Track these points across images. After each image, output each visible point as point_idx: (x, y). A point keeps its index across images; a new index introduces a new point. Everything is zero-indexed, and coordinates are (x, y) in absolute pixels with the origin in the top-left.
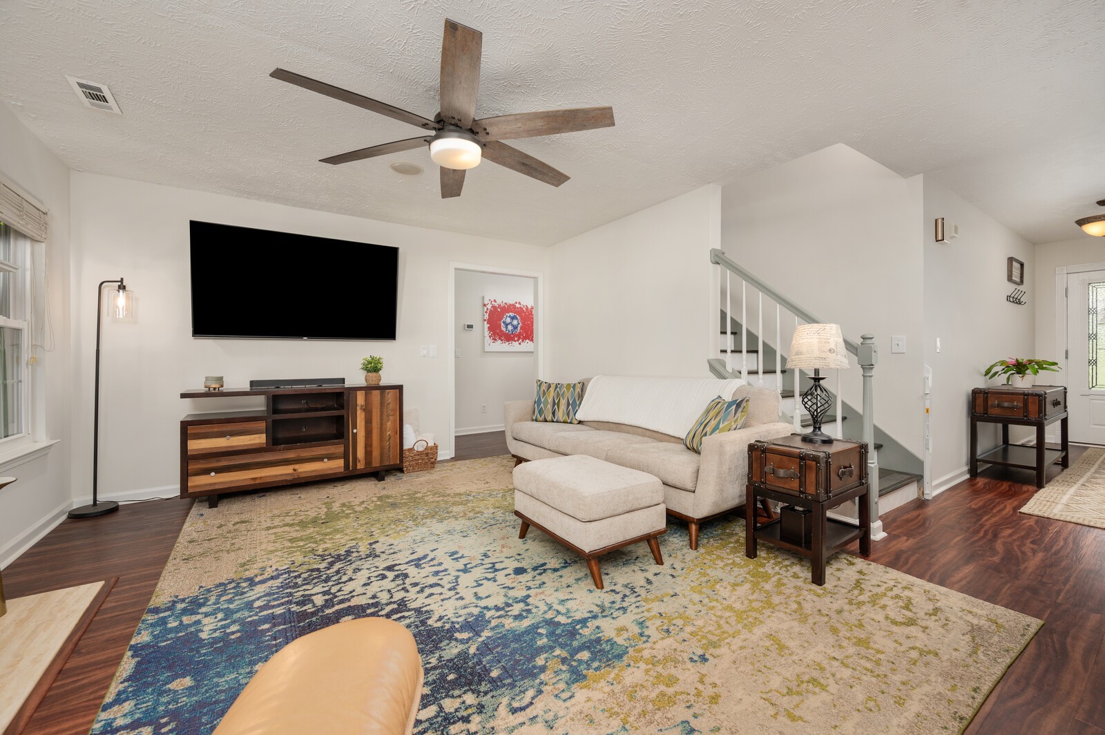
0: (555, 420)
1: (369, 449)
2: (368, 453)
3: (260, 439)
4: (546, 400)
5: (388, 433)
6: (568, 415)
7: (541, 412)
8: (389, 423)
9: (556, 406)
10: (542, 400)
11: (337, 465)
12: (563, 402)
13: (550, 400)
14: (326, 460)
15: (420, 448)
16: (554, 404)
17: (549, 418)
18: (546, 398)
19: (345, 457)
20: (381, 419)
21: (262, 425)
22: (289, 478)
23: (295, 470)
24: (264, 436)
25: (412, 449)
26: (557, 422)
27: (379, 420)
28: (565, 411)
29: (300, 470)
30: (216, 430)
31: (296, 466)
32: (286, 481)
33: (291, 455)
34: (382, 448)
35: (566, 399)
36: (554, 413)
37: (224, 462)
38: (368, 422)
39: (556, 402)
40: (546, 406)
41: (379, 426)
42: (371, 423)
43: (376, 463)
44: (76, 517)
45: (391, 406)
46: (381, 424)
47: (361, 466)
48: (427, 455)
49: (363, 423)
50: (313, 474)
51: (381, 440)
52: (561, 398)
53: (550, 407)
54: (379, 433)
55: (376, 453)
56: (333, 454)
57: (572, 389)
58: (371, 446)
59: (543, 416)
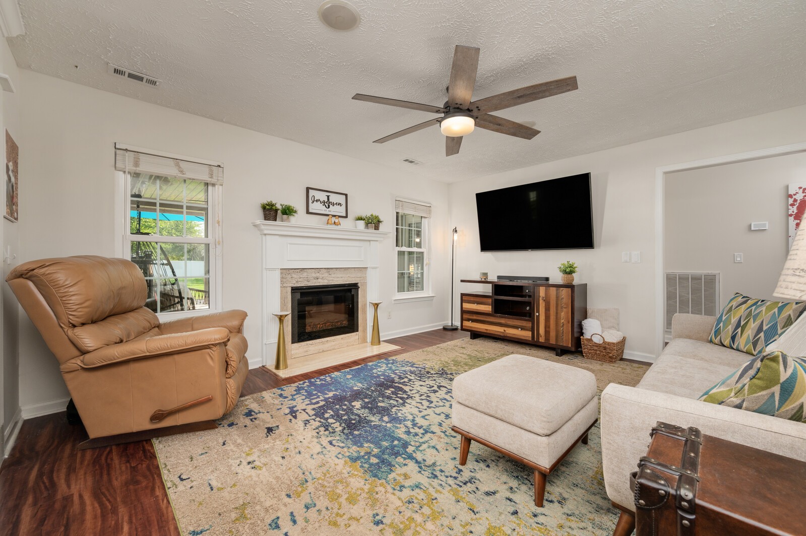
0: (735, 347)
1: (547, 329)
2: (547, 332)
3: (488, 308)
4: (729, 319)
5: (562, 321)
6: (755, 344)
7: (717, 332)
8: (563, 314)
9: (740, 329)
10: (724, 318)
11: (526, 335)
12: (753, 326)
13: (734, 320)
14: (520, 329)
15: (597, 340)
16: (738, 325)
17: (726, 343)
18: (730, 316)
19: (532, 330)
20: (557, 309)
21: (490, 301)
22: (501, 334)
23: (505, 331)
24: (490, 307)
25: (590, 340)
26: (738, 350)
27: (555, 310)
28: (751, 338)
29: (507, 332)
30: (472, 299)
31: (506, 329)
32: (500, 335)
33: (503, 321)
34: (557, 331)
35: (758, 322)
36: (733, 338)
37: (475, 317)
38: (547, 309)
39: (742, 323)
40: (725, 326)
41: (555, 314)
42: (549, 310)
43: (553, 341)
44: (445, 329)
45: (564, 301)
46: (557, 313)
47: (542, 340)
48: (605, 348)
49: (544, 310)
50: (514, 336)
51: (556, 325)
52: (752, 319)
53: (730, 328)
54: (555, 319)
55: (553, 334)
56: (525, 327)
57: (776, 310)
58: (549, 327)
59: (719, 338)
